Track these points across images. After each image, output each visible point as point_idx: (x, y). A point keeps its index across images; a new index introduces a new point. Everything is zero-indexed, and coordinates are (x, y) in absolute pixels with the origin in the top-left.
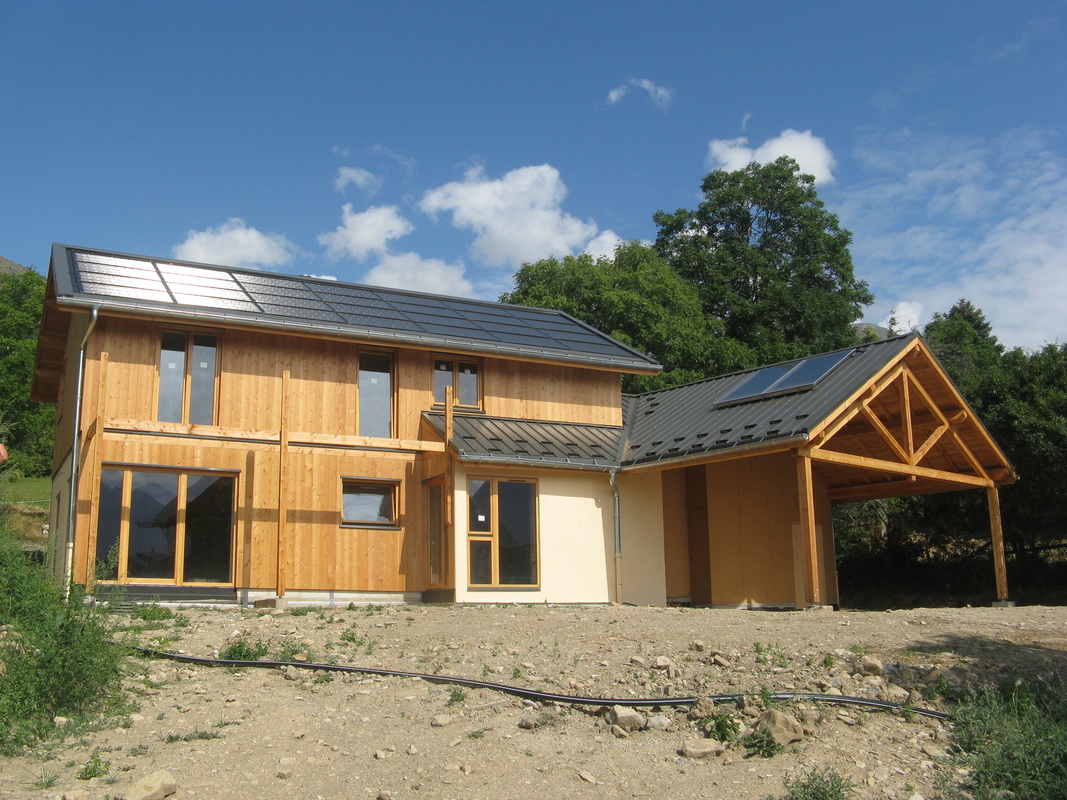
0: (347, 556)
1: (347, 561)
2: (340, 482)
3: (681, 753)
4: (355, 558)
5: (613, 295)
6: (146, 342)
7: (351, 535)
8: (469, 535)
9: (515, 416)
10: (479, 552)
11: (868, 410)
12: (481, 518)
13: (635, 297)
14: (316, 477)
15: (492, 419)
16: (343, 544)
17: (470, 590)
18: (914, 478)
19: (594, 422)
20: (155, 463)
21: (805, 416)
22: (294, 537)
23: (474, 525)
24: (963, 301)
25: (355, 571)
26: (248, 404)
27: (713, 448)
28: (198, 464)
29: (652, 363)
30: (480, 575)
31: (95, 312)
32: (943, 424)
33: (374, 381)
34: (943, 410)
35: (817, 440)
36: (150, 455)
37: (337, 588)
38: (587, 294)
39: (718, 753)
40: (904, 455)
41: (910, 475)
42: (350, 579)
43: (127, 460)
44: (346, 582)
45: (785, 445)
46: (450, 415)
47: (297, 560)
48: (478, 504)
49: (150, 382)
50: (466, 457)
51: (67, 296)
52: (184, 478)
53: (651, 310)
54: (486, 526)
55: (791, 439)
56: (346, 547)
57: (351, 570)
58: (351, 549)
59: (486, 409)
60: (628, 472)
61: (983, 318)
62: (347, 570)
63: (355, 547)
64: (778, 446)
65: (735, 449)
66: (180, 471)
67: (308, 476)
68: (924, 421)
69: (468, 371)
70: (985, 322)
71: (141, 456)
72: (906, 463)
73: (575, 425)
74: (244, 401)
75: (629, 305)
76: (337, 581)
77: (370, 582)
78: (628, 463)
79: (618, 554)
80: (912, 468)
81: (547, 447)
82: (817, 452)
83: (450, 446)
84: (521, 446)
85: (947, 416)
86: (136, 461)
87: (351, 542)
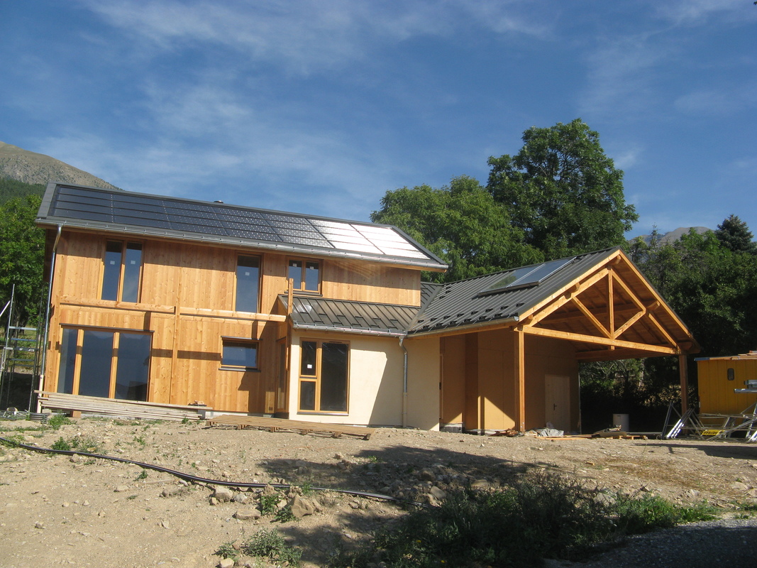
0: (223, 389)
1: (223, 392)
2: (220, 339)
3: (234, 516)
4: (228, 390)
5: (442, 214)
6: (95, 247)
7: (226, 374)
8: (300, 377)
9: (344, 298)
10: (307, 390)
11: (576, 300)
12: (310, 366)
13: (458, 215)
14: (204, 336)
15: (326, 300)
16: (221, 380)
17: (299, 413)
18: (613, 348)
19: (400, 303)
20: (98, 325)
21: (523, 304)
22: (188, 375)
23: (304, 371)
24: (732, 216)
25: (228, 399)
26: (161, 288)
27: (462, 324)
28: (127, 326)
29: (440, 264)
30: (306, 403)
31: (60, 229)
32: (642, 310)
33: (247, 274)
34: (642, 300)
35: (527, 321)
36: (95, 321)
37: (216, 409)
38: (425, 213)
39: (256, 518)
40: (605, 331)
41: (610, 346)
42: (225, 404)
43: (80, 323)
44: (222, 405)
45: (505, 324)
46: (290, 298)
47: (190, 390)
48: (308, 357)
49: (97, 273)
50: (297, 326)
51: (42, 218)
52: (117, 335)
53: (468, 224)
54: (312, 372)
55: (507, 320)
56: (223, 382)
57: (225, 398)
58: (226, 383)
59: (323, 293)
60: (412, 338)
61: (746, 229)
62: (222, 398)
63: (229, 382)
64: (500, 324)
65: (474, 325)
66: (115, 330)
67: (199, 335)
68: (625, 308)
69: (312, 268)
70: (748, 231)
71: (90, 321)
72: (608, 337)
73: (385, 305)
74: (158, 286)
75: (452, 220)
76: (216, 405)
77: (238, 406)
78: (412, 332)
79: (405, 393)
80: (612, 340)
81: (358, 321)
82: (528, 329)
83: (289, 318)
84: (340, 318)
85: (645, 305)
86: (86, 324)
87: (226, 379)
